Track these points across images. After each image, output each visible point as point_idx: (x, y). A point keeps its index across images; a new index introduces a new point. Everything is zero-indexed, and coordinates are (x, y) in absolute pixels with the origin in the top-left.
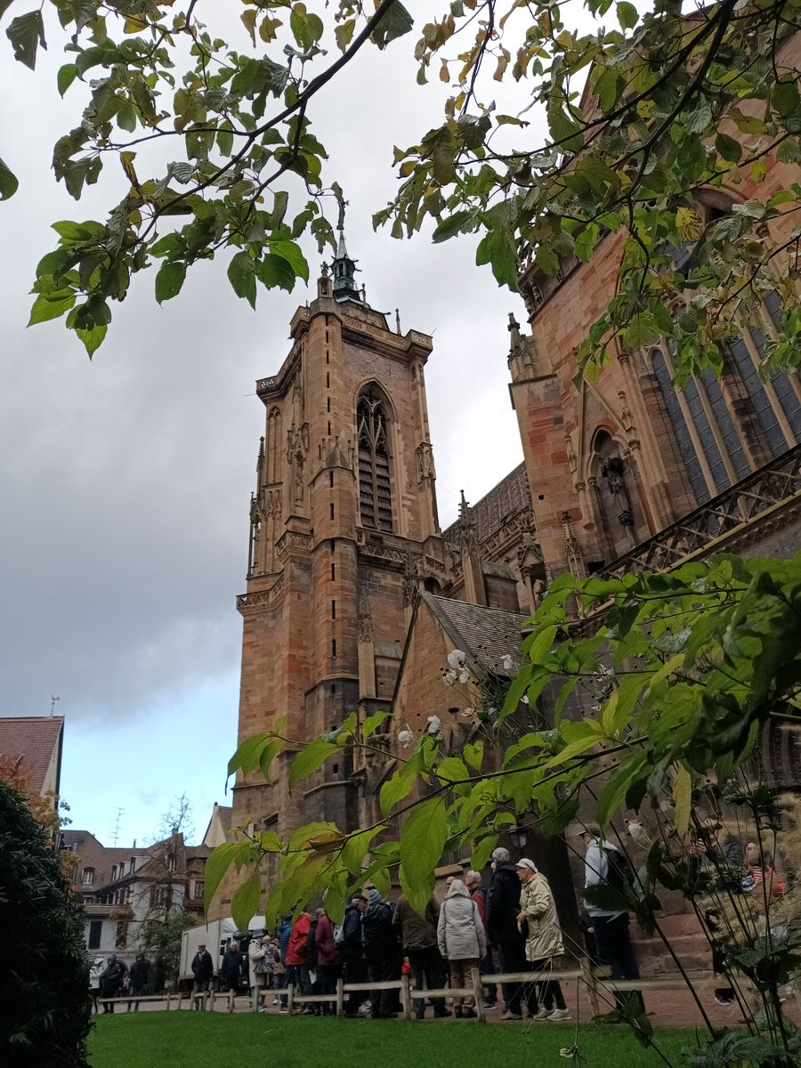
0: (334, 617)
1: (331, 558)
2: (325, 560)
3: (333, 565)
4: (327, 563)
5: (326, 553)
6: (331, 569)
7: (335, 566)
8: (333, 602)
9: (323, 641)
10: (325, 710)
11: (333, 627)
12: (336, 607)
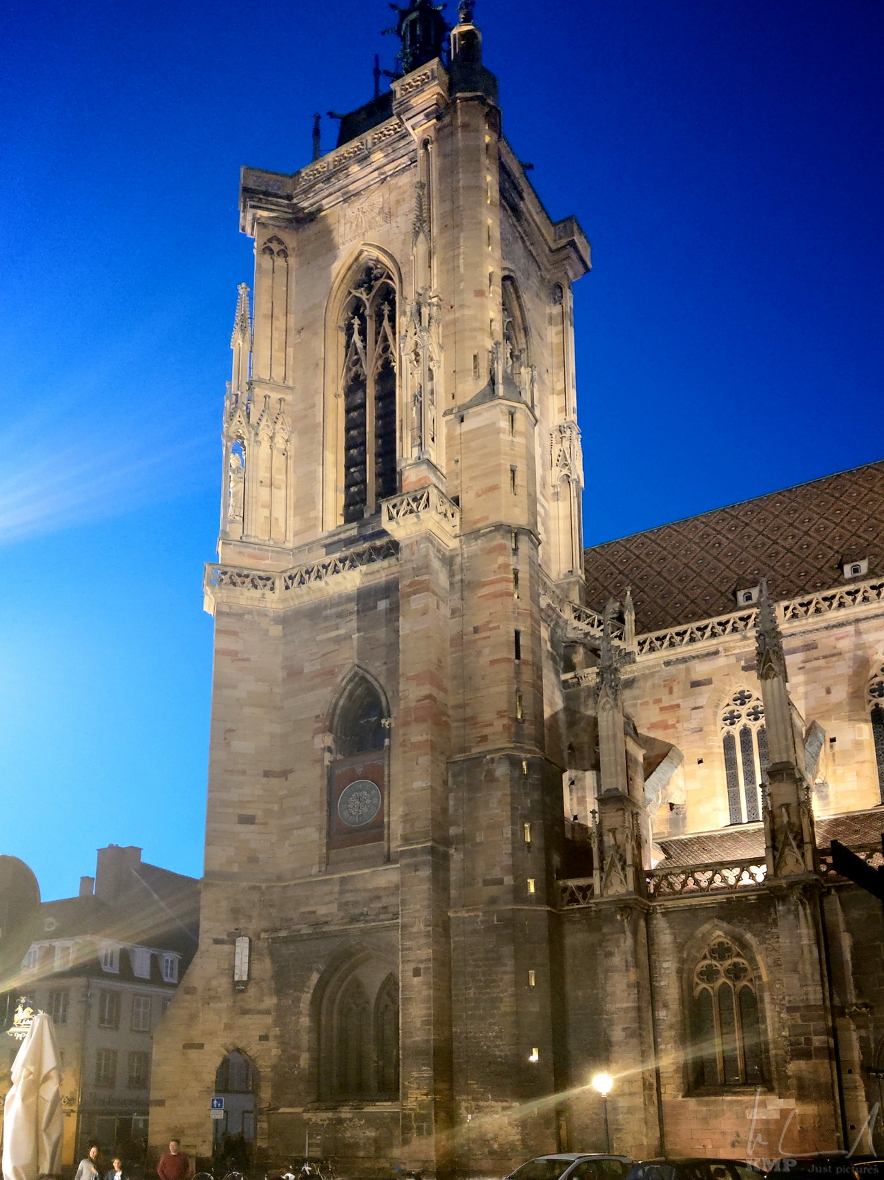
0: (518, 657)
1: (512, 560)
2: (501, 560)
3: (516, 573)
4: (506, 566)
5: (502, 548)
6: (512, 576)
7: (520, 575)
8: (517, 634)
9: (494, 690)
10: (512, 795)
11: (518, 673)
12: (522, 642)
